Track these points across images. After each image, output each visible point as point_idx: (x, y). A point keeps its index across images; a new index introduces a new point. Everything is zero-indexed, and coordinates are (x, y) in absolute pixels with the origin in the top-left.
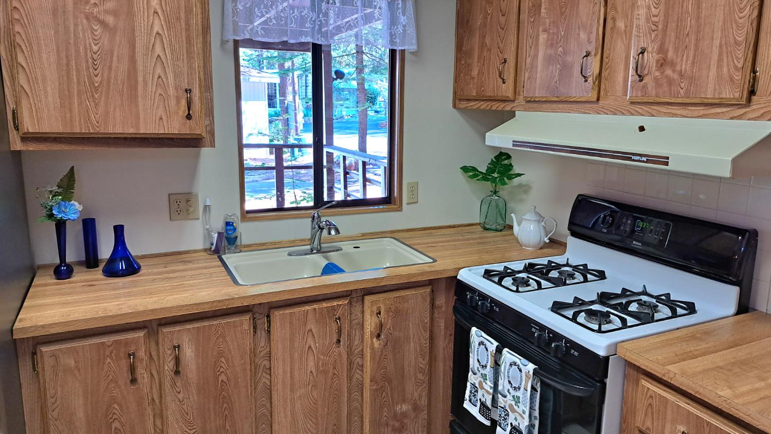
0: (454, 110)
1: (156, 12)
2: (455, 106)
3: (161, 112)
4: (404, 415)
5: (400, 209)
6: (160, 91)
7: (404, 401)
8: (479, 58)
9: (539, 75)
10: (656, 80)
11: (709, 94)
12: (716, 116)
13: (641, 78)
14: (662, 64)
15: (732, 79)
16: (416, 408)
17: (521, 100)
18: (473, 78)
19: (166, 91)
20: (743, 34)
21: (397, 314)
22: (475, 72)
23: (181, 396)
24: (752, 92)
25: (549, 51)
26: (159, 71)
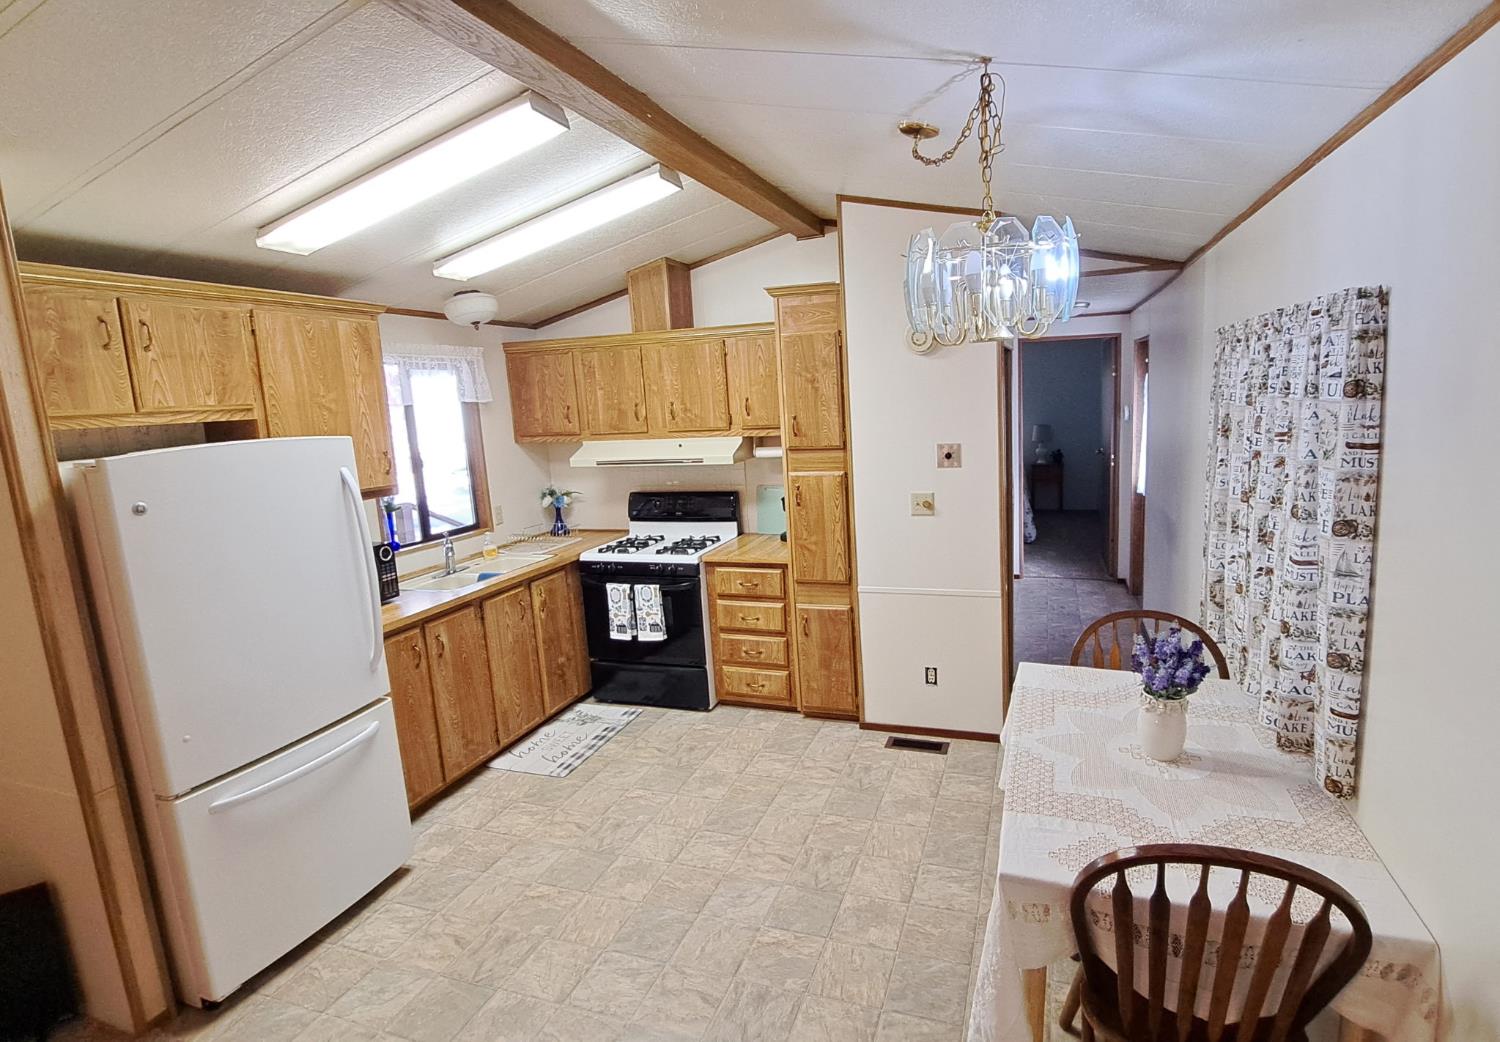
0: (516, 446)
1: (360, 397)
2: (516, 441)
3: (370, 472)
4: (563, 665)
5: (492, 530)
6: (368, 456)
7: (562, 654)
8: (541, 406)
9: (601, 417)
10: (683, 419)
11: (712, 425)
12: (716, 436)
13: (674, 418)
14: (686, 410)
15: (721, 418)
16: (568, 659)
17: (587, 432)
18: (538, 420)
19: (371, 455)
20: (722, 397)
21: (551, 592)
22: (539, 415)
23: (444, 673)
24: (731, 424)
25: (607, 402)
26: (366, 441)
